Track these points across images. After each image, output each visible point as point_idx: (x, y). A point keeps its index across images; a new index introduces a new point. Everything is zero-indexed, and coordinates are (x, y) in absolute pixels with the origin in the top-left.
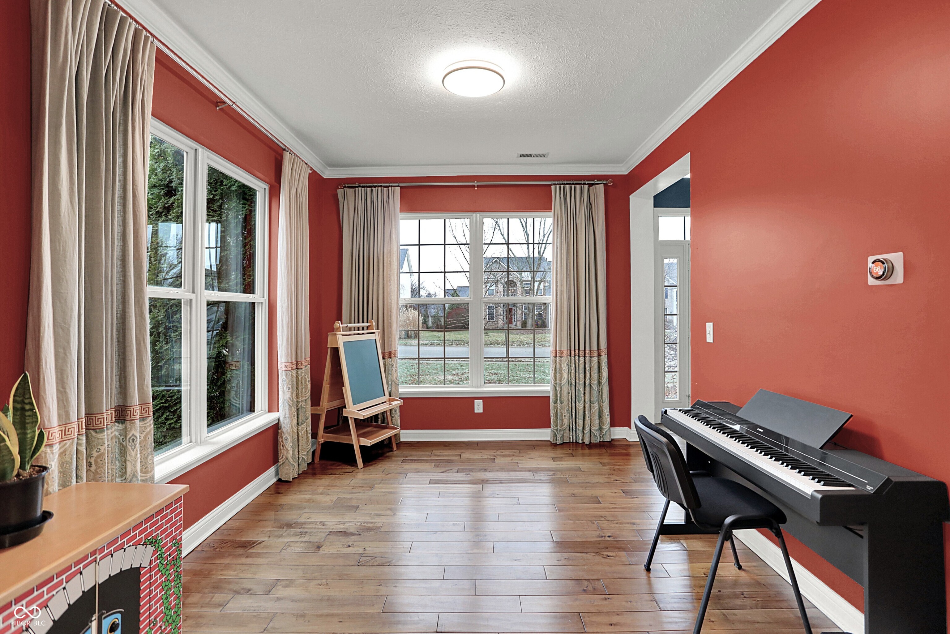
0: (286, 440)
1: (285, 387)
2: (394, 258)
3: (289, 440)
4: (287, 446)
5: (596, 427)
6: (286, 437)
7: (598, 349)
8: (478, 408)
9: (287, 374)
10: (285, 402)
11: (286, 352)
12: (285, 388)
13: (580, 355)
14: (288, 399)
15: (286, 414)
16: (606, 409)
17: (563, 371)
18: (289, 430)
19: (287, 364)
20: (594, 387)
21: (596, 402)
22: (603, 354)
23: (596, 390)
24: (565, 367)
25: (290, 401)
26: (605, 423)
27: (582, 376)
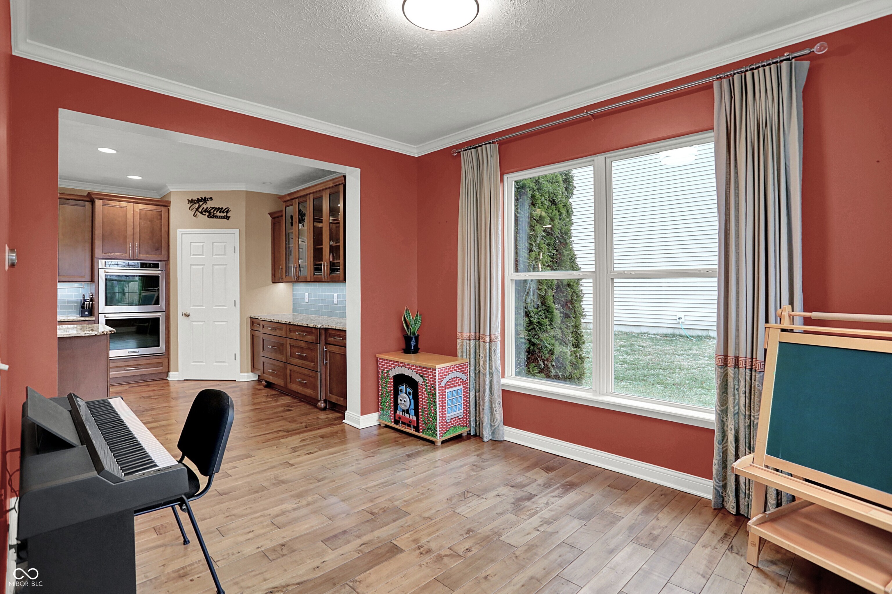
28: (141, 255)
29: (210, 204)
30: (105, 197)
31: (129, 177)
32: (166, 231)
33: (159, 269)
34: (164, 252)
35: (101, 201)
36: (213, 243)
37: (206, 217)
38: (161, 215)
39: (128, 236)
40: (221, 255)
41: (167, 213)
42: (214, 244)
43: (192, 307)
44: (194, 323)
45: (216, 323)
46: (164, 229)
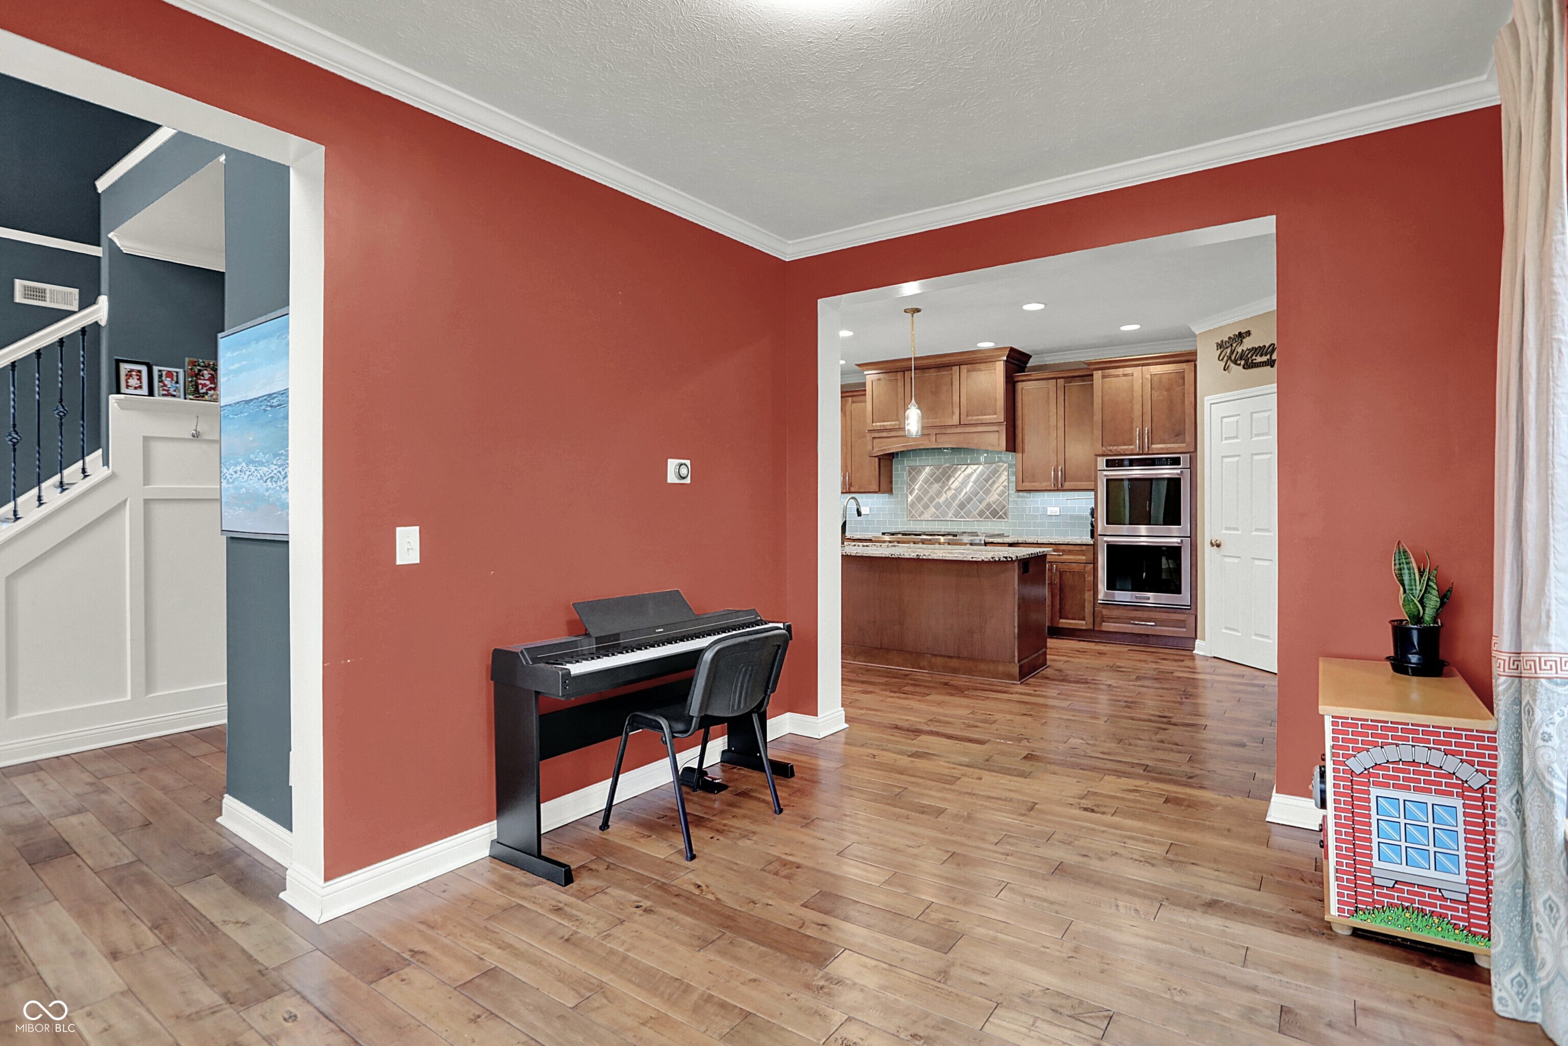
28: (1154, 446)
29: (1248, 344)
30: (1106, 366)
31: (1124, 328)
32: (1191, 403)
33: (1180, 466)
34: (1189, 438)
35: (1100, 372)
36: (1252, 413)
37: (1241, 367)
38: (1184, 378)
39: (1135, 419)
40: (1263, 434)
41: (1193, 373)
42: (1254, 415)
43: (1224, 532)
44: (1227, 560)
45: (1257, 562)
46: (1189, 399)
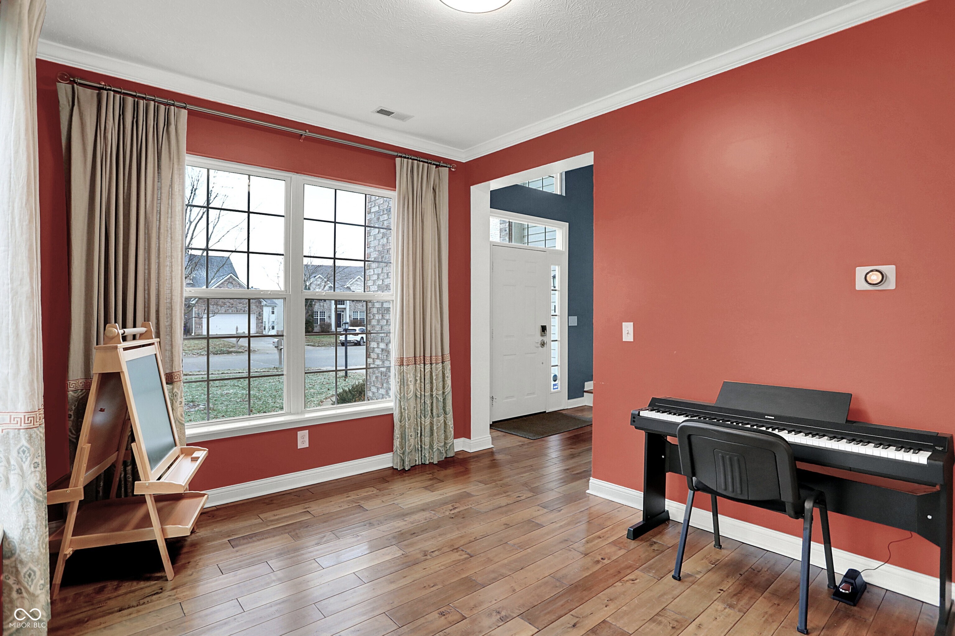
0: (30, 576)
1: (27, 463)
2: (177, 223)
3: (38, 573)
4: (32, 589)
5: (441, 443)
6: (30, 569)
7: (442, 355)
8: (303, 442)
9: (30, 436)
10: (27, 495)
11: (28, 389)
12: (26, 466)
13: (426, 363)
14: (34, 488)
15: (28, 521)
16: (451, 421)
17: (409, 383)
18: (37, 553)
19: (33, 415)
20: (439, 398)
21: (441, 415)
22: (447, 360)
23: (441, 401)
24: (411, 378)
25: (38, 491)
26: (449, 436)
27: (428, 386)
